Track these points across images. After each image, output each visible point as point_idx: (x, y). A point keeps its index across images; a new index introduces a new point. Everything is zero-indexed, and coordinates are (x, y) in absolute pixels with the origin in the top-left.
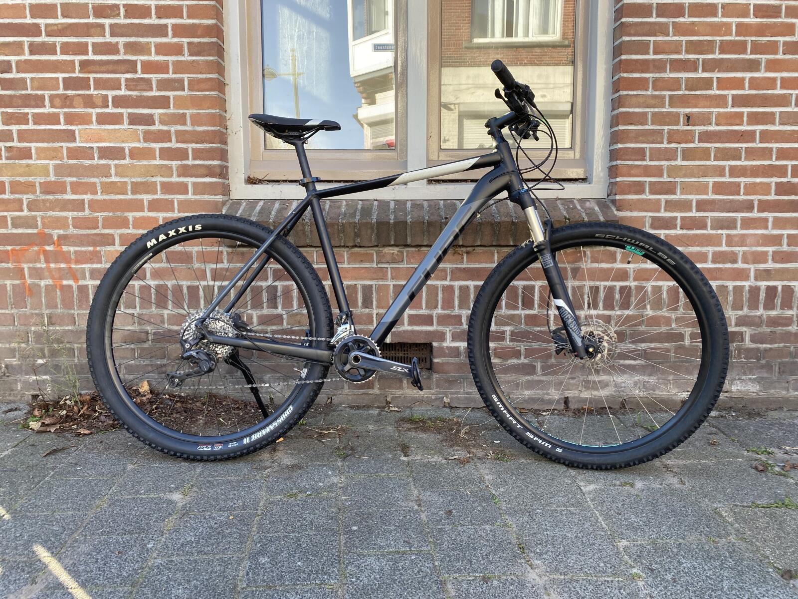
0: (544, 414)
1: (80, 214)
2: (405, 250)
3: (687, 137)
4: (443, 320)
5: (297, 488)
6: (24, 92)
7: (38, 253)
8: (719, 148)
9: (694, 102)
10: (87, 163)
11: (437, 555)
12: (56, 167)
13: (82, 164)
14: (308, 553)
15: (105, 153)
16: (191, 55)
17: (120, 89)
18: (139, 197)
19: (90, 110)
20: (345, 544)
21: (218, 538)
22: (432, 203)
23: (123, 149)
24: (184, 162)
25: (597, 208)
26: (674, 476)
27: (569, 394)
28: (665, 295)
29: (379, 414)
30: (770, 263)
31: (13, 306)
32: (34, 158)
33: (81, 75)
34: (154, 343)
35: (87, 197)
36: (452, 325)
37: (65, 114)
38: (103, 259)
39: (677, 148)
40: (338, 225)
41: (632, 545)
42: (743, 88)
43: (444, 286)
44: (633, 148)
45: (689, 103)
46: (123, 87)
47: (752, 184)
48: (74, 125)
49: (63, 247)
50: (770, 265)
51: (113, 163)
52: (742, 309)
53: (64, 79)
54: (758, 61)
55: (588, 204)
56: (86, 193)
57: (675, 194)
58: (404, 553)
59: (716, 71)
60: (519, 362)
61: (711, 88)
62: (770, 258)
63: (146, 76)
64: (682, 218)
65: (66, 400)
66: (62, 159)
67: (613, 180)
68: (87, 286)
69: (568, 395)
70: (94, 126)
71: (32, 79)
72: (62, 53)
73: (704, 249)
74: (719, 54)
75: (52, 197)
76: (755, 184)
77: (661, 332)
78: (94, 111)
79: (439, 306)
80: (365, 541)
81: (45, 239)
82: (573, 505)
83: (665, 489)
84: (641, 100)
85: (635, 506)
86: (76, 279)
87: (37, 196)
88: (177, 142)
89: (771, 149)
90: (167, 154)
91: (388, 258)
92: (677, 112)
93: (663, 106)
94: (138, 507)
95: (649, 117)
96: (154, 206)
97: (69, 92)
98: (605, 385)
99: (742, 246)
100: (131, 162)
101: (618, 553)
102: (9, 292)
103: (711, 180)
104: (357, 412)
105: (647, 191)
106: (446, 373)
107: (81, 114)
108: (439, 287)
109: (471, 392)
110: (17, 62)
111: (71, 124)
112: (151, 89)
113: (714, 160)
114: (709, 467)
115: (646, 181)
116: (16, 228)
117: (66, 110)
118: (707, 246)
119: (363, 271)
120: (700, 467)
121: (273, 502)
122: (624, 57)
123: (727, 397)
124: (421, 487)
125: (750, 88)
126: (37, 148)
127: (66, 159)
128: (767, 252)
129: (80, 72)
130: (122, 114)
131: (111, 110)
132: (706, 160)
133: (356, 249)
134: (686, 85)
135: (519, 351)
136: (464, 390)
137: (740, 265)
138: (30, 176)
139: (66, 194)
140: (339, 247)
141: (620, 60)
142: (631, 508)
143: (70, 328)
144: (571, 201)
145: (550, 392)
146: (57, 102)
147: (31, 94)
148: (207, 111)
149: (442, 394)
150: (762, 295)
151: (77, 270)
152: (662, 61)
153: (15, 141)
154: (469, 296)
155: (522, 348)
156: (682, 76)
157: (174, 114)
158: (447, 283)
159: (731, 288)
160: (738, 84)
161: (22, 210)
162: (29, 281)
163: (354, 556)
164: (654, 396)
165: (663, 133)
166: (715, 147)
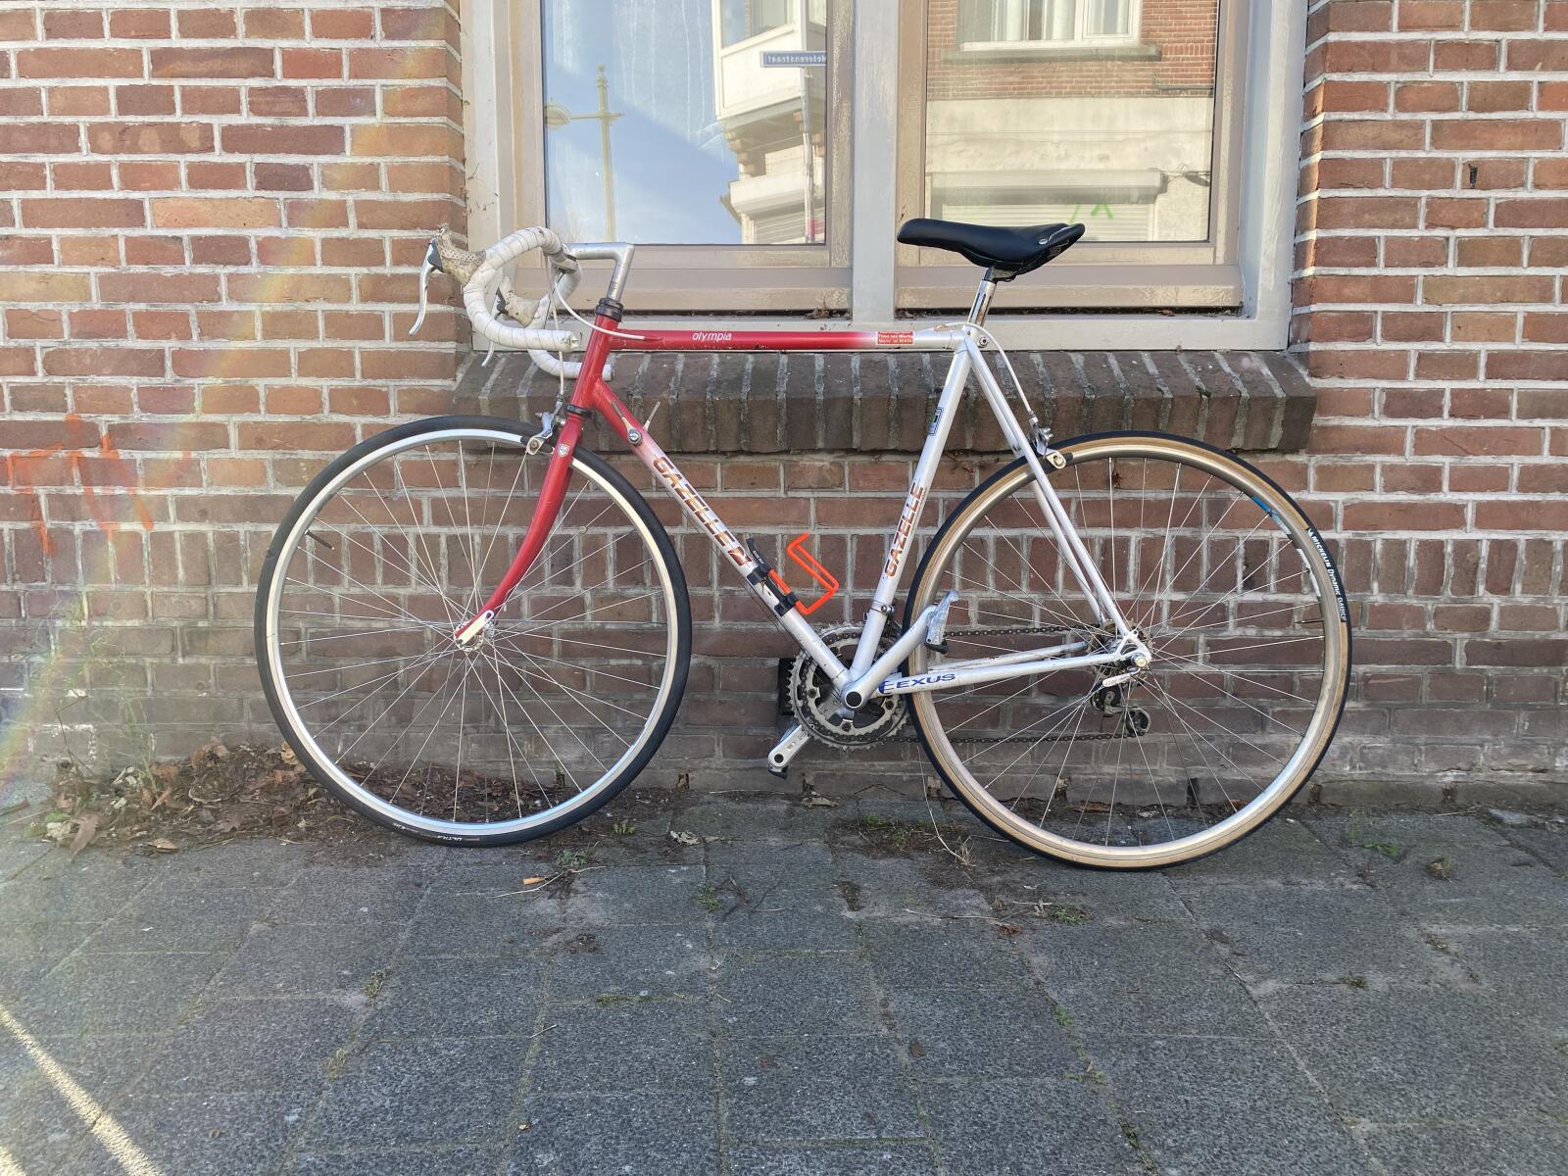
0: (1145, 814)
1: (156, 381)
2: (848, 461)
3: (1470, 212)
5: (619, 981)
6: (34, 119)
7: (67, 463)
8: (1540, 239)
9: (1487, 136)
10: (168, 271)
11: (941, 1150)
12: (103, 280)
13: (159, 275)
14: (648, 1142)
15: (209, 250)
16: (389, 36)
17: (237, 111)
18: (279, 344)
19: (173, 157)
20: (730, 1119)
21: (445, 1101)
22: (906, 359)
23: (243, 242)
24: (375, 270)
25: (1266, 371)
26: (1453, 962)
27: (1197, 772)
28: (1412, 561)
29: (790, 813)
31: (17, 576)
32: (56, 261)
33: (155, 82)
34: (312, 657)
35: (169, 345)
37: (122, 166)
38: (204, 477)
39: (1447, 239)
40: (703, 405)
41: (1385, 1132)
44: (1350, 239)
45: (1476, 138)
46: (244, 107)
48: (140, 190)
49: (120, 452)
51: (223, 271)
53: (120, 90)
55: (1245, 362)
56: (167, 337)
57: (1441, 339)
58: (865, 1146)
59: (1537, 68)
61: (1524, 106)
63: (292, 83)
64: (1455, 393)
65: (127, 775)
66: (115, 263)
67: (1304, 310)
68: (171, 534)
69: (1198, 776)
70: (184, 192)
71: (51, 91)
72: (114, 35)
74: (1546, 30)
75: (97, 344)
77: (1403, 641)
78: (184, 160)
80: (777, 1113)
81: (84, 434)
82: (1234, 1029)
83: (1436, 992)
84: (1370, 132)
85: (1377, 1033)
86: (148, 521)
87: (65, 343)
88: (361, 226)
90: (337, 251)
91: (811, 478)
92: (1448, 159)
93: (1419, 146)
94: (269, 1024)
95: (1388, 169)
96: (311, 363)
97: (131, 119)
98: (1280, 754)
100: (261, 270)
101: (1355, 1151)
102: (7, 546)
103: (1520, 310)
104: (743, 806)
105: (1379, 333)
107: (157, 166)
109: (988, 768)
110: (22, 56)
111: (135, 188)
112: (304, 112)
113: (1529, 266)
114: (1529, 943)
115: (1376, 312)
116: (20, 411)
117: (124, 158)
118: (1508, 454)
119: (756, 505)
120: (1507, 942)
121: (565, 1016)
122: (1333, 37)
123: (1544, 782)
124: (892, 982)
126: (63, 240)
127: (124, 264)
129: (153, 75)
130: (242, 166)
131: (218, 157)
132: (1511, 265)
133: (742, 459)
134: (1470, 100)
138: (47, 298)
139: (126, 337)
140: (706, 452)
141: (1326, 45)
142: (1368, 1039)
143: (136, 623)
144: (1208, 354)
145: (1157, 767)
146: (106, 139)
147: (49, 123)
148: (424, 159)
149: (923, 771)
151: (150, 500)
152: (1419, 46)
153: (17, 225)
154: (985, 559)
156: (1462, 79)
157: (353, 165)
159: (1559, 546)
161: (33, 373)
162: (49, 524)
163: (751, 1152)
164: (1384, 779)
165: (1416, 205)
166: (1531, 237)
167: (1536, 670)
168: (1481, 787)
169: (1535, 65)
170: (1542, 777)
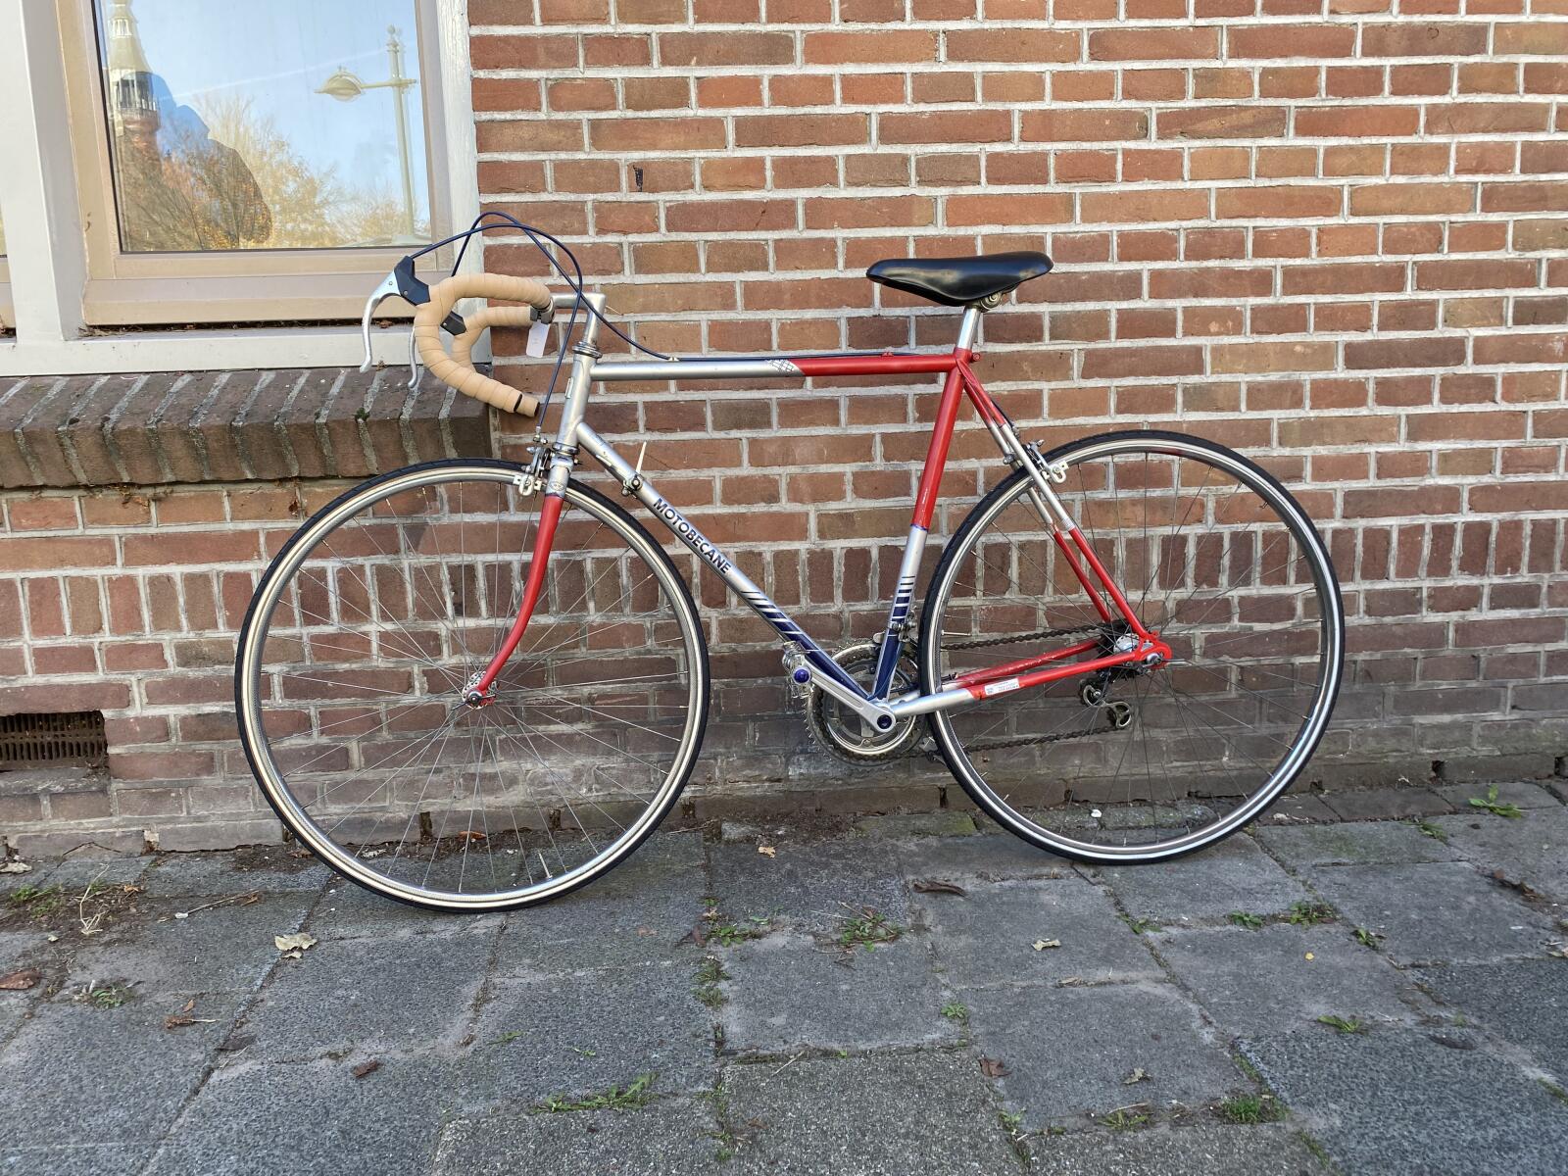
3: (640, 218)
4: (120, 657)
8: (716, 243)
9: (648, 135)
22: (78, 382)
27: (433, 806)
28: (625, 578)
30: (849, 499)
36: (144, 668)
39: (621, 244)
42: (759, 103)
43: (110, 580)
44: (519, 247)
45: (637, 138)
47: (797, 323)
50: (851, 503)
52: (797, 601)
54: (787, 37)
57: (627, 349)
59: (693, 62)
60: (310, 742)
61: (684, 102)
62: (849, 488)
64: (649, 406)
69: (430, 809)
73: (704, 474)
76: (801, 324)
77: (626, 660)
79: (106, 626)
84: (526, 133)
89: (833, 241)
92: (611, 160)
93: (579, 147)
95: (549, 172)
98: (512, 782)
99: (785, 464)
103: (703, 318)
105: (561, 344)
106: (142, 776)
108: (100, 581)
109: (206, 817)
113: (708, 271)
114: (576, 991)
118: (710, 466)
122: (474, 30)
123: (780, 791)
125: (775, 102)
128: (842, 475)
132: (688, 271)
134: (627, 98)
135: (308, 718)
136: (188, 813)
137: (785, 506)
145: (387, 804)
149: (137, 825)
150: (839, 569)
152: (566, 40)
154: (175, 598)
155: (313, 712)
156: (613, 76)
158: (117, 571)
159: (768, 557)
160: (747, 92)
164: (622, 799)
165: (583, 210)
166: (706, 241)
167: (760, 681)
168: (719, 800)
169: (690, 61)
170: (778, 786)
